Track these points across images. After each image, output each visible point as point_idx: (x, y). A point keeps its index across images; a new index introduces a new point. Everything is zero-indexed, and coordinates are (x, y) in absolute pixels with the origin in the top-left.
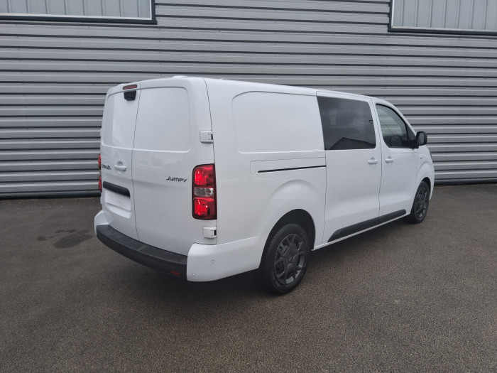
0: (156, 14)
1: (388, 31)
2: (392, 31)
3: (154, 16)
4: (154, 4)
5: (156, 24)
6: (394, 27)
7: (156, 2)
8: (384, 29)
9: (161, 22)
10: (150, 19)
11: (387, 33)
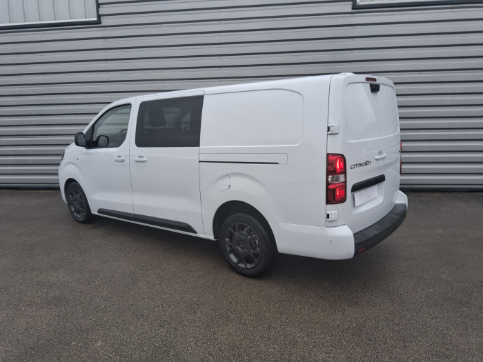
0: (100, 13)
1: (353, 9)
3: (99, 16)
4: (98, 5)
5: (100, 23)
6: (361, 3)
7: (99, 2)
8: (348, 6)
9: (105, 21)
10: (96, 19)
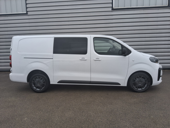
0: (27, 11)
1: (112, 10)
2: (113, 9)
4: (27, 8)
6: (115, 8)
8: (110, 9)
9: (29, 13)
10: (26, 13)
11: (111, 10)
